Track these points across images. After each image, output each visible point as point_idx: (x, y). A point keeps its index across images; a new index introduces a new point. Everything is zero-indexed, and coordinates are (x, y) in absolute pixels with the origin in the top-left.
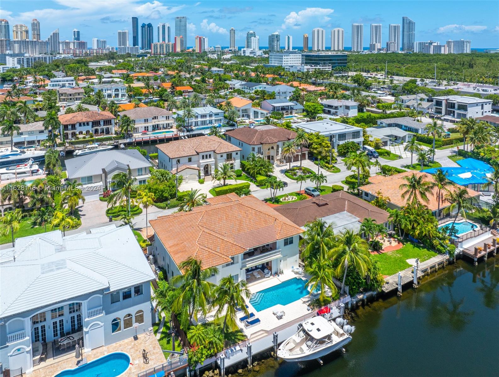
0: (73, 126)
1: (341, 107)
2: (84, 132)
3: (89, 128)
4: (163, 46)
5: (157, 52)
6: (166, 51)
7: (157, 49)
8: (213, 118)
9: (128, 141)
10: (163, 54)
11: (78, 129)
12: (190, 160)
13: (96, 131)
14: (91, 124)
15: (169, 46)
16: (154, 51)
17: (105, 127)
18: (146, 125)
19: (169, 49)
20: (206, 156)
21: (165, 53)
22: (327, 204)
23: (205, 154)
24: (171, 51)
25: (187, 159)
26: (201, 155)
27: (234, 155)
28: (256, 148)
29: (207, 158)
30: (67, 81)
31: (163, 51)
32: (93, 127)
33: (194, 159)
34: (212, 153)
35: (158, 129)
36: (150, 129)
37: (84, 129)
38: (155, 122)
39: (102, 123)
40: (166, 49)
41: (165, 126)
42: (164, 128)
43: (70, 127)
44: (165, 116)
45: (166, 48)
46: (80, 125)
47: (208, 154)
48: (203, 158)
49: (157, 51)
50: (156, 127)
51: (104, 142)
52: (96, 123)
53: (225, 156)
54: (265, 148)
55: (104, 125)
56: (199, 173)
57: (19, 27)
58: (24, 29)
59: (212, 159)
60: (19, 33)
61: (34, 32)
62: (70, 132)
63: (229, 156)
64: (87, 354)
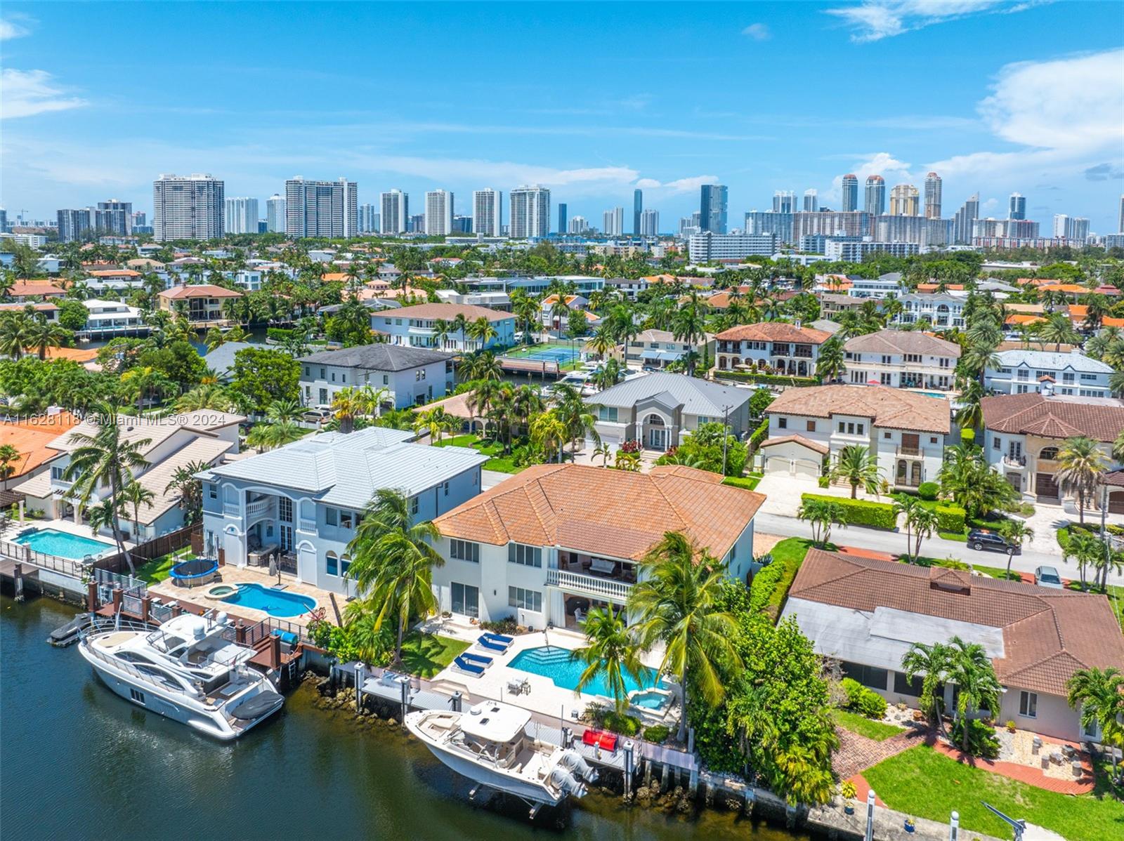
2: (756, 362)
3: (765, 354)
8: (1077, 384)
11: (745, 353)
12: (811, 427)
13: (781, 364)
14: (768, 346)
17: (798, 359)
18: (886, 370)
20: (851, 426)
22: (966, 591)
23: (847, 420)
25: (804, 421)
26: (836, 420)
27: (924, 440)
28: (1006, 441)
29: (851, 430)
30: (886, 288)
32: (772, 354)
33: (820, 424)
34: (866, 423)
35: (917, 386)
36: (896, 381)
37: (756, 355)
38: (913, 368)
39: (792, 350)
41: (936, 382)
42: (933, 386)
43: (730, 346)
44: (937, 357)
46: (750, 347)
47: (856, 421)
48: (842, 429)
50: (910, 380)
51: (777, 387)
52: (780, 348)
53: (897, 437)
54: (1032, 448)
55: (796, 355)
56: (825, 462)
57: (902, 191)
58: (910, 194)
59: (866, 438)
60: (902, 202)
61: (929, 201)
62: (730, 356)
63: (910, 442)
64: (293, 584)
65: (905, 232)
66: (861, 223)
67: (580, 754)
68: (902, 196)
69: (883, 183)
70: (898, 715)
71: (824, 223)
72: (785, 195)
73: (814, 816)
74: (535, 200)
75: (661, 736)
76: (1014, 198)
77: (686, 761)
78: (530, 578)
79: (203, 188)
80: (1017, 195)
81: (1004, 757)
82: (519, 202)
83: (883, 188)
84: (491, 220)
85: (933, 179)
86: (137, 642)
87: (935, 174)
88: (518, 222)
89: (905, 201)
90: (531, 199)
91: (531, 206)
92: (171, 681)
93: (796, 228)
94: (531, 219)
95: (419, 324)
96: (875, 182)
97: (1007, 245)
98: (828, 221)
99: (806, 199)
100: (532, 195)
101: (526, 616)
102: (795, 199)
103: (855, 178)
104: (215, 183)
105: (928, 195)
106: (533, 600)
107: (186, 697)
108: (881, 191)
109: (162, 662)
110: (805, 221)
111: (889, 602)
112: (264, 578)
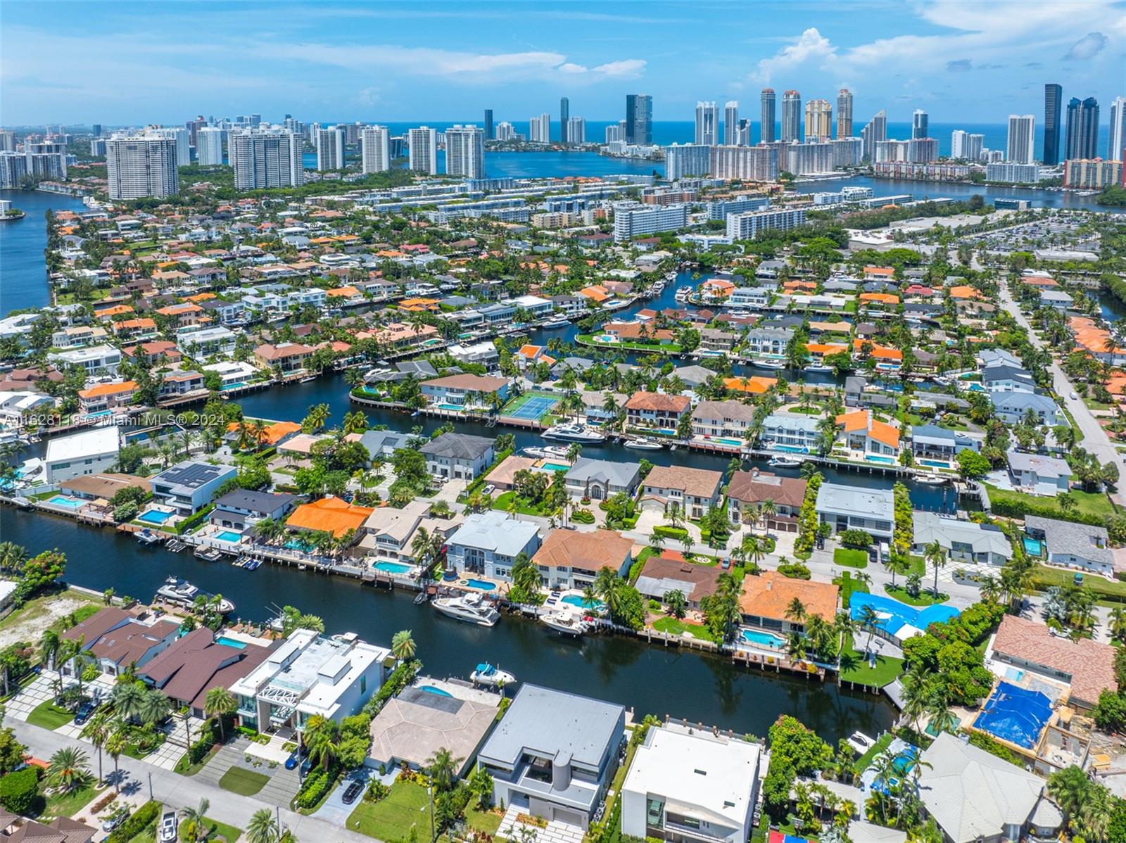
0: (638, 412)
1: (1027, 472)
2: (648, 420)
3: (653, 416)
4: (1095, 169)
5: (1078, 182)
6: (1103, 180)
7: (1079, 174)
8: (805, 437)
9: (683, 443)
10: (1094, 188)
12: (661, 492)
13: (662, 421)
14: (655, 413)
15: (1111, 170)
16: (1072, 179)
17: (670, 419)
18: (714, 427)
19: (1111, 178)
21: (1099, 183)
23: (674, 490)
24: (1114, 181)
25: (658, 491)
26: (670, 490)
27: (702, 500)
29: (676, 495)
31: (1095, 179)
32: (657, 416)
33: (664, 492)
34: (681, 493)
35: (728, 437)
36: (719, 433)
37: (648, 418)
38: (728, 426)
39: (667, 414)
40: (1103, 176)
42: (737, 436)
43: (634, 412)
45: (1104, 172)
46: (645, 411)
47: (677, 492)
48: (672, 494)
49: (1079, 179)
50: (727, 433)
52: (661, 413)
53: (693, 499)
56: (666, 506)
57: (816, 105)
58: (824, 108)
59: (681, 498)
60: (816, 115)
61: (841, 116)
62: (634, 417)
63: (697, 500)
64: (485, 578)
65: (813, 159)
66: (770, 158)
67: (584, 623)
68: (816, 110)
69: (799, 97)
70: (664, 608)
71: (738, 157)
72: (707, 107)
73: (639, 633)
74: (470, 141)
75: (603, 617)
76: (917, 115)
77: (609, 623)
78: (563, 575)
79: (157, 147)
80: (920, 112)
81: (687, 617)
82: (454, 141)
83: (799, 102)
84: (428, 157)
85: (845, 95)
86: (457, 601)
87: (846, 91)
88: (455, 160)
89: (819, 115)
90: (466, 140)
91: (466, 146)
92: (470, 612)
93: (713, 161)
94: (467, 158)
95: (452, 391)
96: (791, 97)
97: (903, 171)
98: (741, 155)
99: (728, 111)
100: (467, 136)
101: (563, 585)
102: (717, 110)
103: (772, 92)
104: (168, 143)
105: (841, 110)
106: (565, 581)
107: (477, 616)
108: (797, 105)
109: (466, 607)
110: (721, 154)
111: (668, 576)
112: (474, 576)
